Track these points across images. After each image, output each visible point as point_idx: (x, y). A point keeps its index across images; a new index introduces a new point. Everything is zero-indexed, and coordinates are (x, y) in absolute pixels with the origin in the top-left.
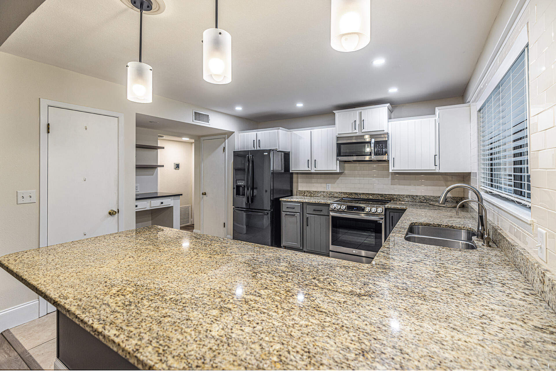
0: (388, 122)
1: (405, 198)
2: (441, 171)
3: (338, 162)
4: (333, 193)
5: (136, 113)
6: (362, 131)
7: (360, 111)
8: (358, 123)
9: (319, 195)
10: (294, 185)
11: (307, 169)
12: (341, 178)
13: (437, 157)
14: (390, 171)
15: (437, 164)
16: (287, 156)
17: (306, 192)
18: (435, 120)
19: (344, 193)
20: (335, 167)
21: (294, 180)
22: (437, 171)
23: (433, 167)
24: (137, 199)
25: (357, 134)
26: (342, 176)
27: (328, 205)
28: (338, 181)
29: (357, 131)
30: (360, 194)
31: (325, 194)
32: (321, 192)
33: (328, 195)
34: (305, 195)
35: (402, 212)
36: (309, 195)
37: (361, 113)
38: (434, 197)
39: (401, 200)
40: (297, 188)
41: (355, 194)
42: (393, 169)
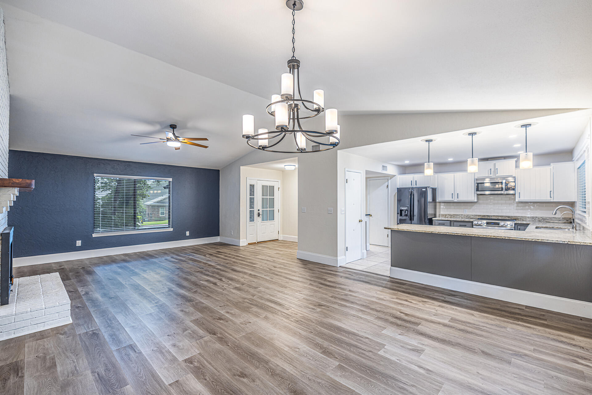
0: (516, 169)
1: (527, 219)
2: (554, 201)
3: (476, 195)
4: (469, 216)
5: (366, 170)
6: (497, 175)
7: (495, 163)
8: (492, 170)
9: (458, 217)
10: (437, 210)
11: (452, 199)
12: (476, 205)
13: (552, 192)
14: (517, 200)
15: (552, 196)
16: (434, 190)
17: (447, 215)
18: (551, 169)
19: (478, 215)
20: (474, 198)
21: (438, 207)
22: (552, 201)
23: (549, 198)
24: (366, 215)
25: (492, 177)
26: (476, 204)
27: (472, 222)
28: (473, 207)
29: (492, 175)
30: (491, 216)
31: (462, 216)
32: (459, 215)
33: (465, 217)
34: (447, 217)
35: (527, 225)
36: (450, 217)
37: (495, 164)
38: (549, 217)
39: (524, 220)
40: (440, 212)
41: (488, 216)
42: (518, 199)
